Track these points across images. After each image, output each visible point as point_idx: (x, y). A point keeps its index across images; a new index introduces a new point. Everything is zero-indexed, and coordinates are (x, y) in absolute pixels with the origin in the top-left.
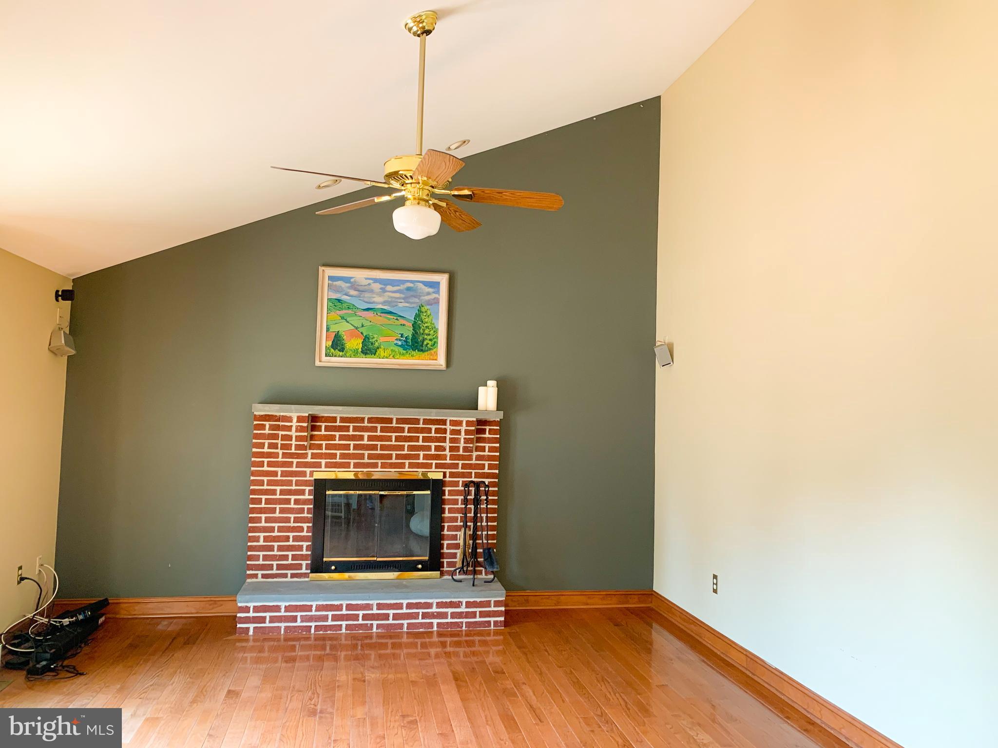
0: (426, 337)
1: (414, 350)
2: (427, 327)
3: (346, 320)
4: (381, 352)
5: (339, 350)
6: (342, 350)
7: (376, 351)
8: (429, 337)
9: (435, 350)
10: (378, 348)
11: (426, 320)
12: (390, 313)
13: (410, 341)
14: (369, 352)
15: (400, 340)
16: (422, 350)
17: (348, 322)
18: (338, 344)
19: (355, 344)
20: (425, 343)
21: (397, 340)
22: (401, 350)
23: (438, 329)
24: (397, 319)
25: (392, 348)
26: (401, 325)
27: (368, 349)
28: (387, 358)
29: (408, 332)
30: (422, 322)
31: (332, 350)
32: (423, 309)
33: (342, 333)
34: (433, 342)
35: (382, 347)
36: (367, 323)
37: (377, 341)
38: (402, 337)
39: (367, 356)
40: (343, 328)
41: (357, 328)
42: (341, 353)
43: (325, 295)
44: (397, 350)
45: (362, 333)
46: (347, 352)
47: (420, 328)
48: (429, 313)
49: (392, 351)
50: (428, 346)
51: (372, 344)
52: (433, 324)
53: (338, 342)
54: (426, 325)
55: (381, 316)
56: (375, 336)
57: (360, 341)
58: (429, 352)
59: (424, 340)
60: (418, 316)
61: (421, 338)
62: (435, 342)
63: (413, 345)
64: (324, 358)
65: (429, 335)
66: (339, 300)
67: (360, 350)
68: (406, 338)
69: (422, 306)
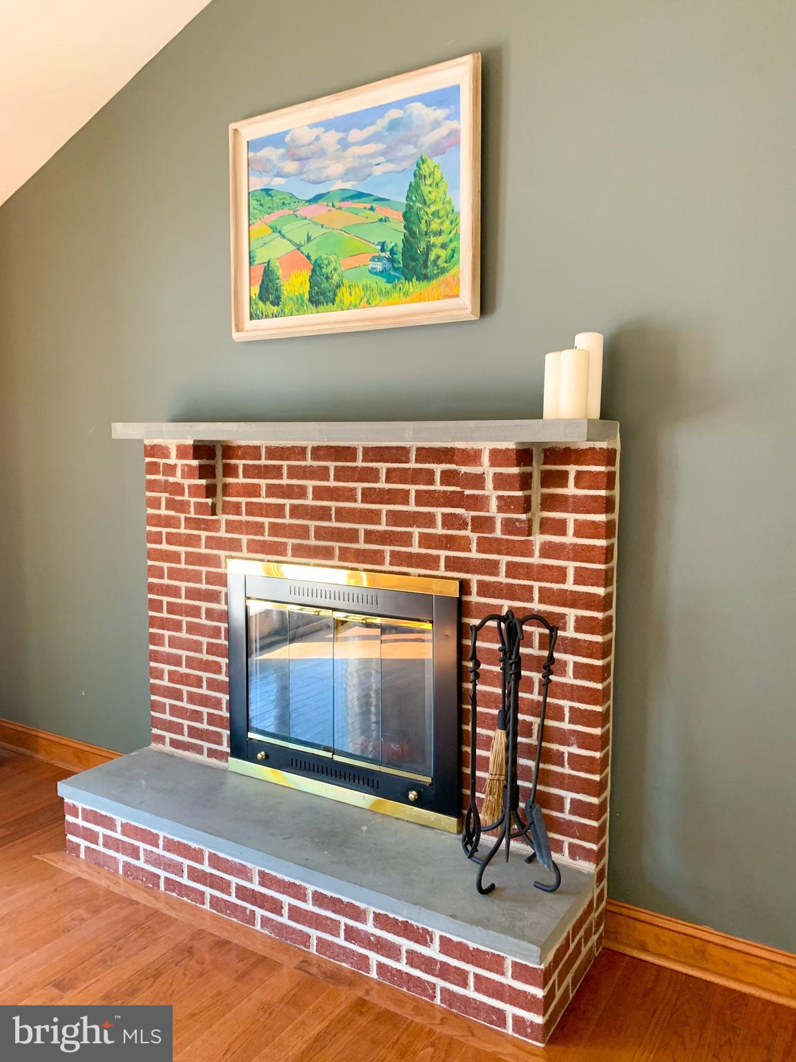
0: (433, 240)
1: (409, 279)
2: (436, 214)
3: (280, 232)
4: (343, 294)
5: (273, 304)
6: (276, 303)
7: (335, 295)
8: (439, 240)
9: (453, 271)
10: (338, 286)
11: (433, 196)
12: (359, 195)
13: (399, 257)
14: (322, 298)
15: (379, 259)
16: (426, 277)
17: (283, 237)
18: (269, 291)
19: (295, 284)
20: (432, 257)
21: (373, 259)
22: (382, 282)
23: (459, 213)
24: (372, 209)
25: (364, 282)
26: (381, 220)
27: (321, 295)
28: (356, 306)
29: (395, 236)
30: (424, 203)
31: (261, 304)
32: (425, 170)
33: (275, 265)
34: (449, 251)
35: (346, 282)
36: (316, 232)
37: (335, 269)
38: (383, 250)
39: (321, 308)
40: (275, 251)
41: (299, 247)
42: (275, 309)
43: (242, 184)
44: (374, 285)
45: (308, 257)
46: (284, 305)
47: (420, 219)
48: (438, 175)
49: (366, 288)
50: (440, 262)
51: (327, 278)
52: (450, 203)
53: (270, 284)
54: (433, 208)
55: (340, 208)
56: (333, 258)
57: (306, 275)
58: (441, 278)
59: (429, 248)
60: (414, 189)
61: (423, 245)
62: (454, 251)
63: (406, 266)
64: (248, 323)
65: (440, 233)
66: (268, 191)
67: (307, 296)
68: (392, 252)
69: (423, 162)
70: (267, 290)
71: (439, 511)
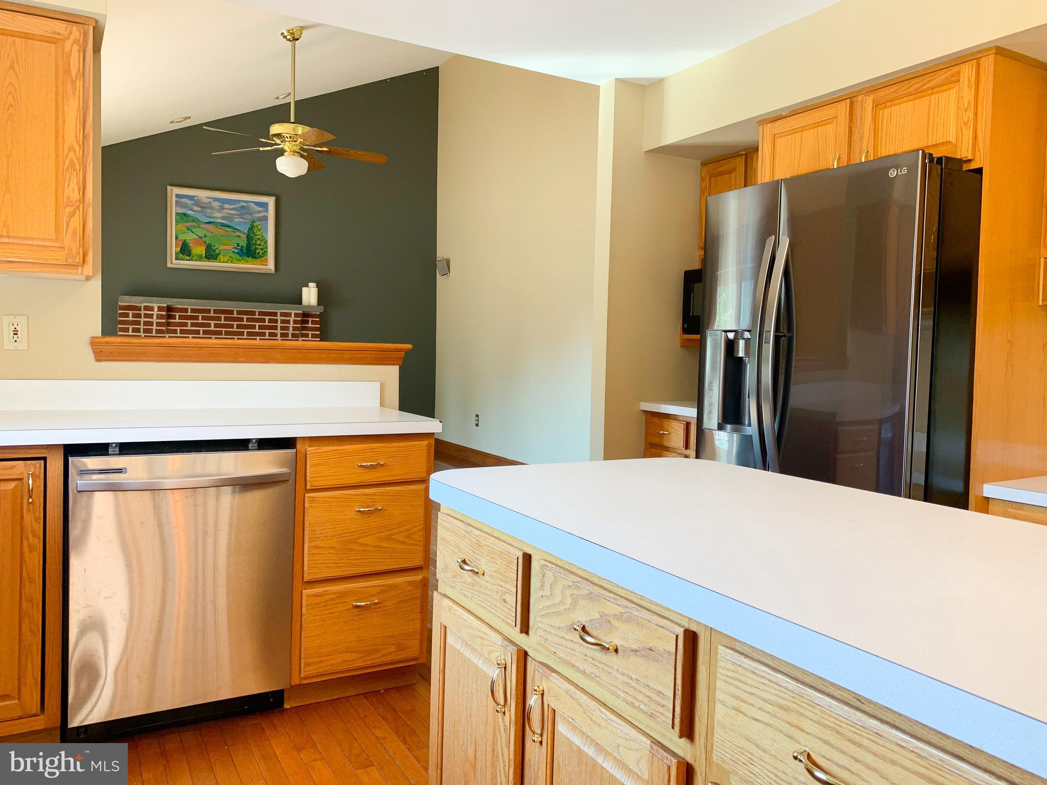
0: (257, 246)
1: (249, 257)
2: (258, 239)
3: (191, 230)
4: (221, 257)
5: (187, 255)
6: (189, 254)
7: (217, 257)
8: (260, 247)
9: (265, 258)
10: (219, 254)
11: (258, 233)
12: (228, 226)
13: (245, 249)
14: (211, 257)
15: (237, 249)
16: (255, 258)
17: (193, 232)
18: (185, 250)
19: (200, 250)
20: (257, 252)
21: (234, 248)
22: (239, 258)
23: (267, 241)
24: (234, 232)
25: (230, 255)
26: (237, 236)
27: (211, 255)
28: (226, 262)
29: (243, 243)
30: (254, 234)
31: (181, 255)
32: (255, 224)
33: (188, 241)
34: (263, 251)
35: (222, 253)
36: (209, 234)
37: (217, 248)
38: (238, 246)
39: (210, 260)
40: (189, 237)
41: (201, 238)
42: (188, 258)
43: (173, 210)
44: (234, 256)
45: (205, 242)
46: (193, 256)
47: (253, 240)
48: (259, 227)
49: (230, 257)
50: (260, 254)
51: (214, 251)
52: (264, 237)
53: (186, 249)
54: (258, 237)
55: (220, 228)
56: (216, 244)
57: (204, 248)
58: (260, 259)
59: (256, 249)
60: (251, 229)
61: (254, 247)
62: (265, 251)
63: (247, 252)
64: (175, 261)
65: (260, 245)
66: (185, 215)
67: (204, 255)
68: (241, 247)
69: (255, 222)
70: (184, 250)
71: (267, 331)
